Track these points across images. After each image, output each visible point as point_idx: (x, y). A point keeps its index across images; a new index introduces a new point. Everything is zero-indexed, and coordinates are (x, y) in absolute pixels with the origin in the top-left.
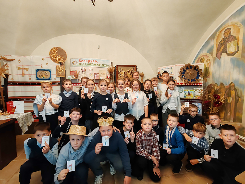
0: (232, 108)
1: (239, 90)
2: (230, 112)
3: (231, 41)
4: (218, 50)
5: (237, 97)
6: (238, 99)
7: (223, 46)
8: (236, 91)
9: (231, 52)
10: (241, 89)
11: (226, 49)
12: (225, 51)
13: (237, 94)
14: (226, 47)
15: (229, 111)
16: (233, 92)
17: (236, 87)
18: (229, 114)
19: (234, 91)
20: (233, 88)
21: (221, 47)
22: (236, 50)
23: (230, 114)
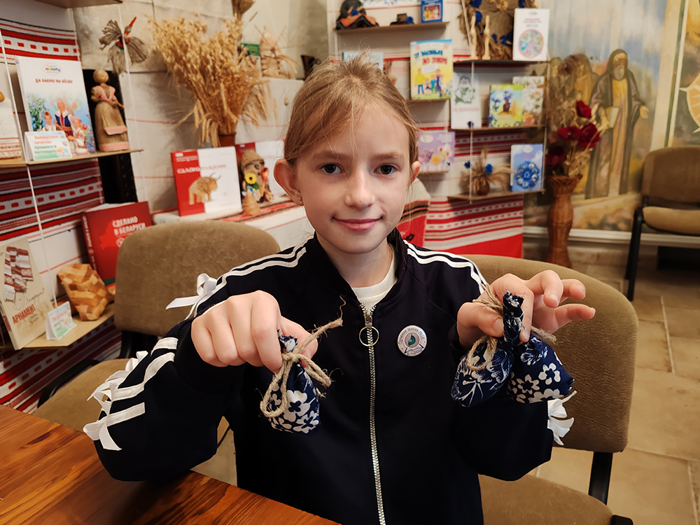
0: (617, 146)
1: (643, 76)
2: (607, 165)
5: (635, 103)
6: (638, 110)
8: (631, 81)
10: (650, 73)
13: (633, 93)
15: (606, 161)
16: (621, 87)
17: (633, 65)
18: (604, 172)
19: (625, 82)
20: (622, 71)
23: (610, 170)
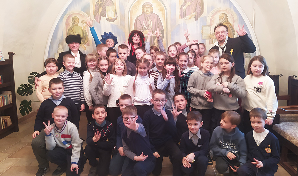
3: (109, 5)
4: (96, 12)
7: (102, 8)
9: (111, 18)
11: (105, 13)
12: (103, 14)
14: (104, 10)
21: (99, 8)
22: (115, 17)
